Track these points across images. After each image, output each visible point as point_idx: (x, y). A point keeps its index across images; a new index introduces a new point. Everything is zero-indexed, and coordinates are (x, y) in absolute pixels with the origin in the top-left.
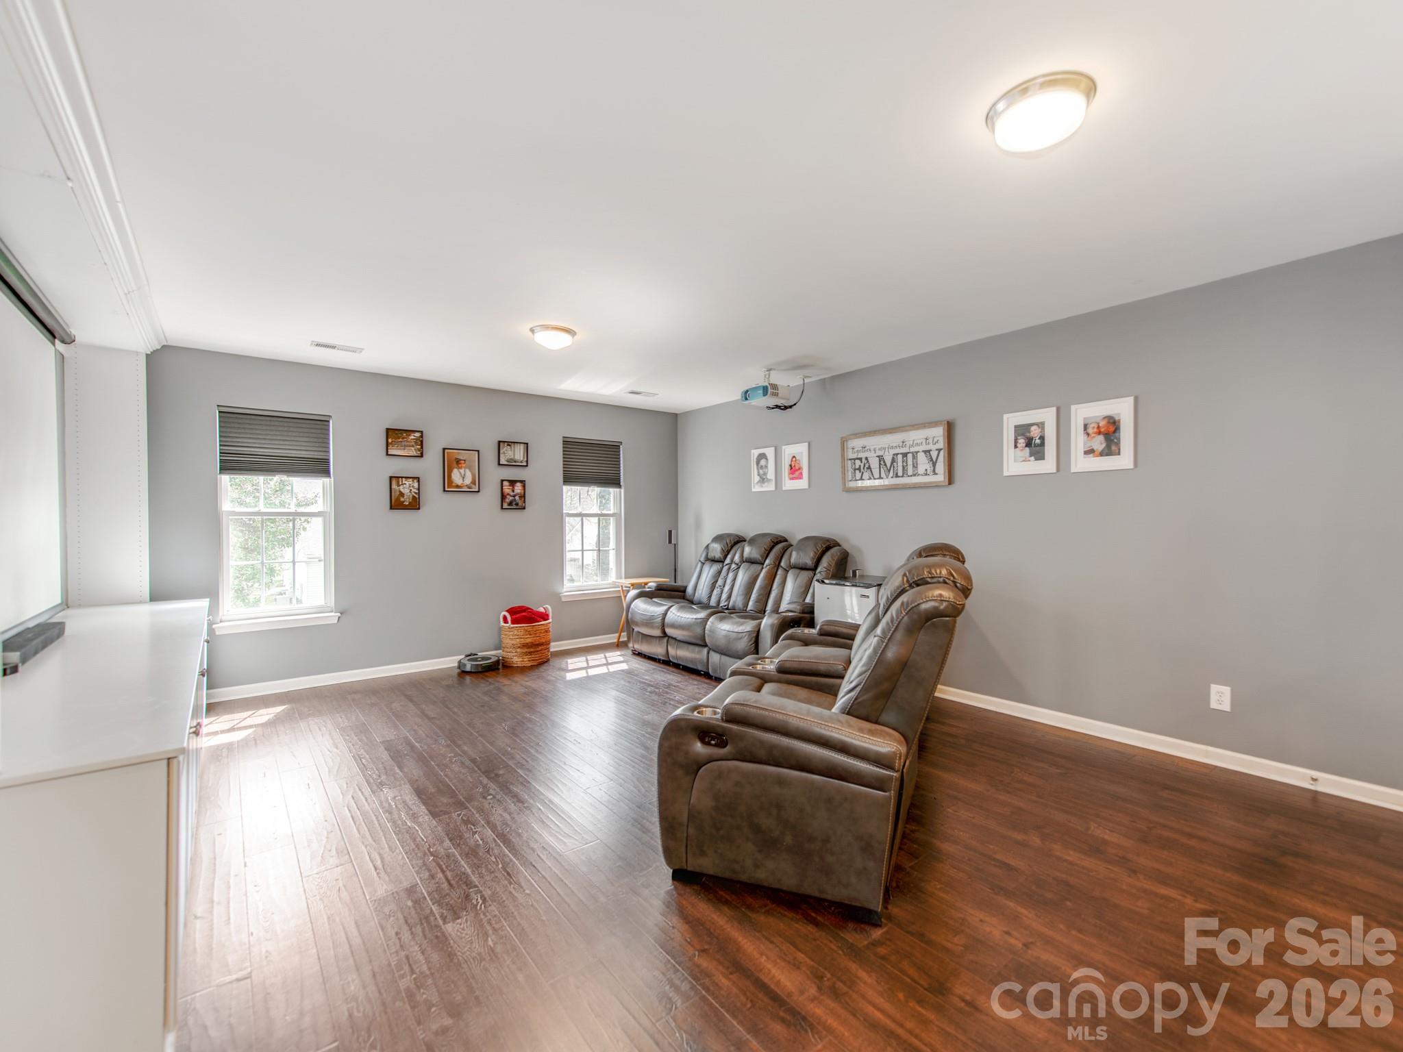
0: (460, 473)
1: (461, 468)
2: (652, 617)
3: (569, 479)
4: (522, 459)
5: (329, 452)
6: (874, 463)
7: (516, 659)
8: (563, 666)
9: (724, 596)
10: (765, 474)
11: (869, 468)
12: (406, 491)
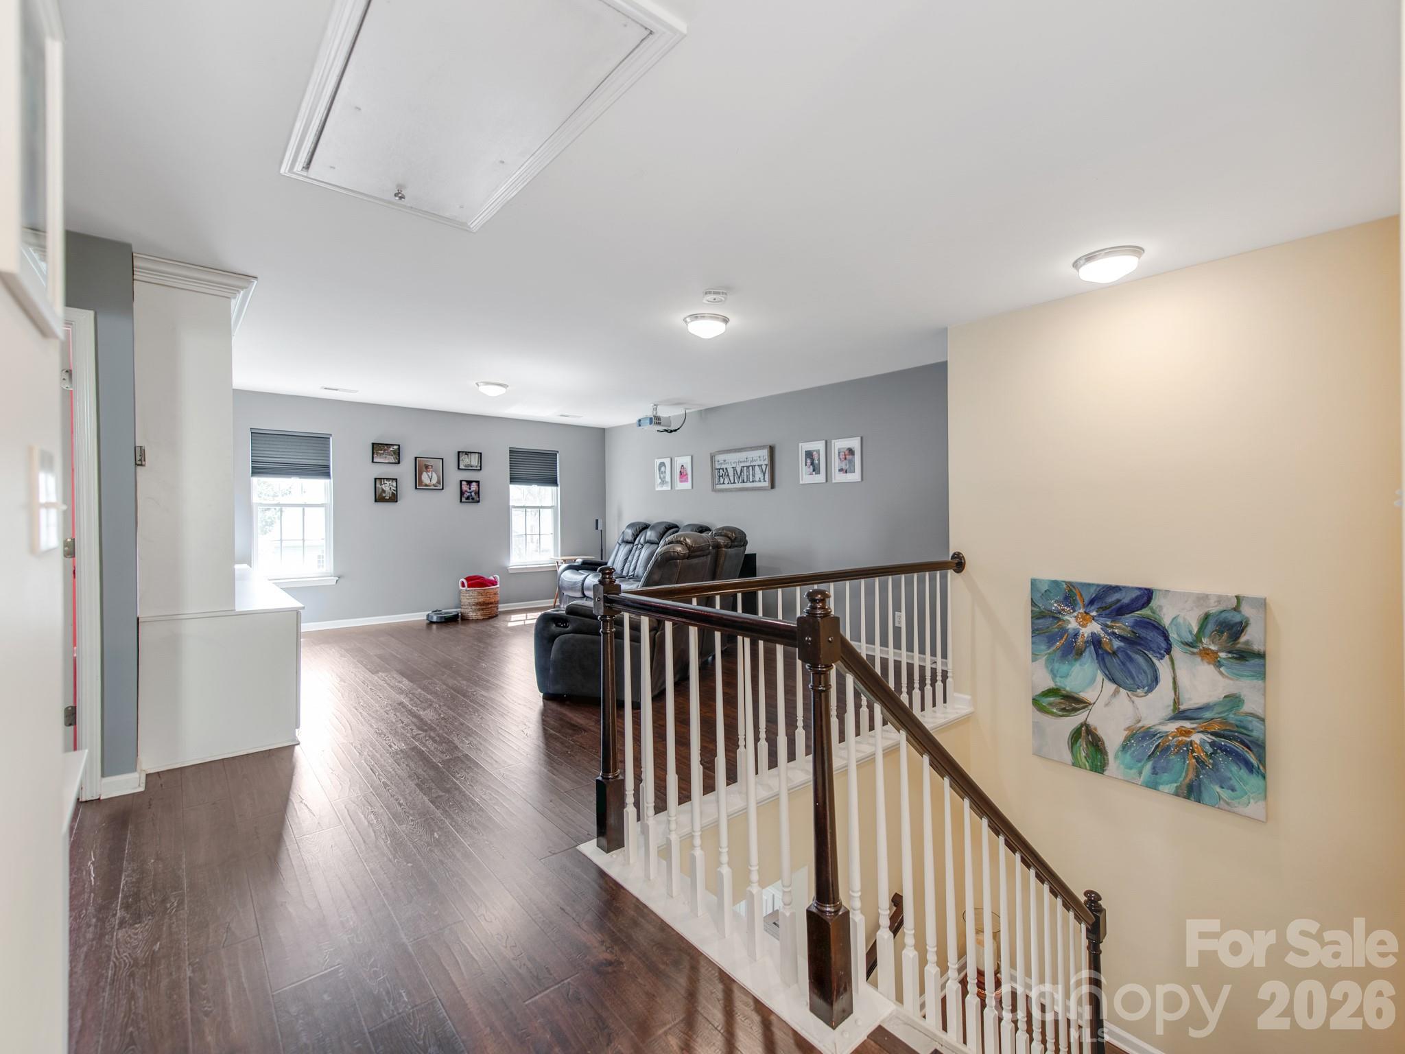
0: (428, 475)
1: (429, 472)
2: (575, 583)
3: (514, 479)
4: (476, 464)
5: (329, 460)
6: (731, 472)
7: (471, 614)
8: (507, 619)
9: (632, 568)
10: (664, 477)
11: (728, 475)
12: (387, 489)
